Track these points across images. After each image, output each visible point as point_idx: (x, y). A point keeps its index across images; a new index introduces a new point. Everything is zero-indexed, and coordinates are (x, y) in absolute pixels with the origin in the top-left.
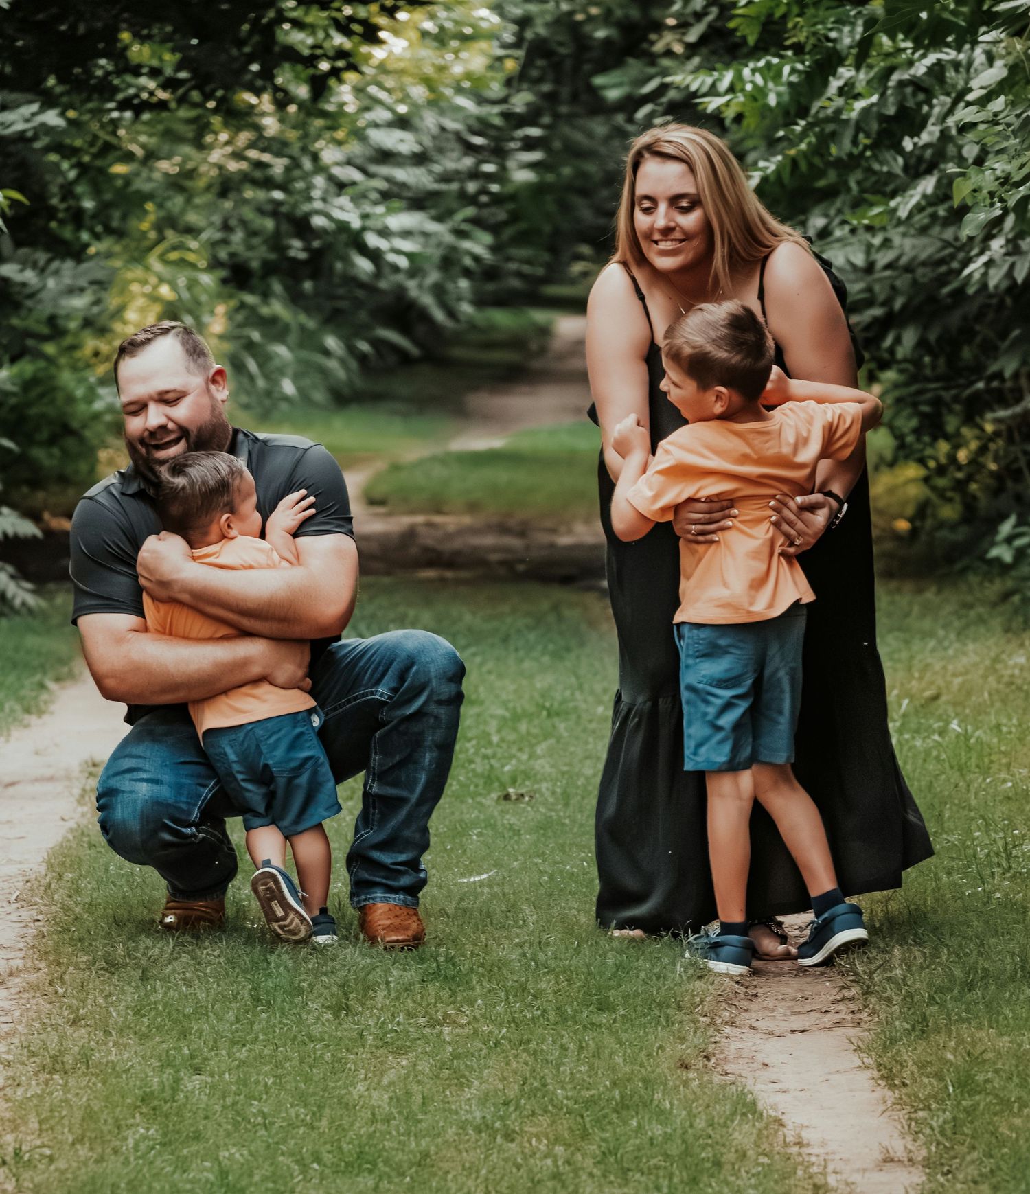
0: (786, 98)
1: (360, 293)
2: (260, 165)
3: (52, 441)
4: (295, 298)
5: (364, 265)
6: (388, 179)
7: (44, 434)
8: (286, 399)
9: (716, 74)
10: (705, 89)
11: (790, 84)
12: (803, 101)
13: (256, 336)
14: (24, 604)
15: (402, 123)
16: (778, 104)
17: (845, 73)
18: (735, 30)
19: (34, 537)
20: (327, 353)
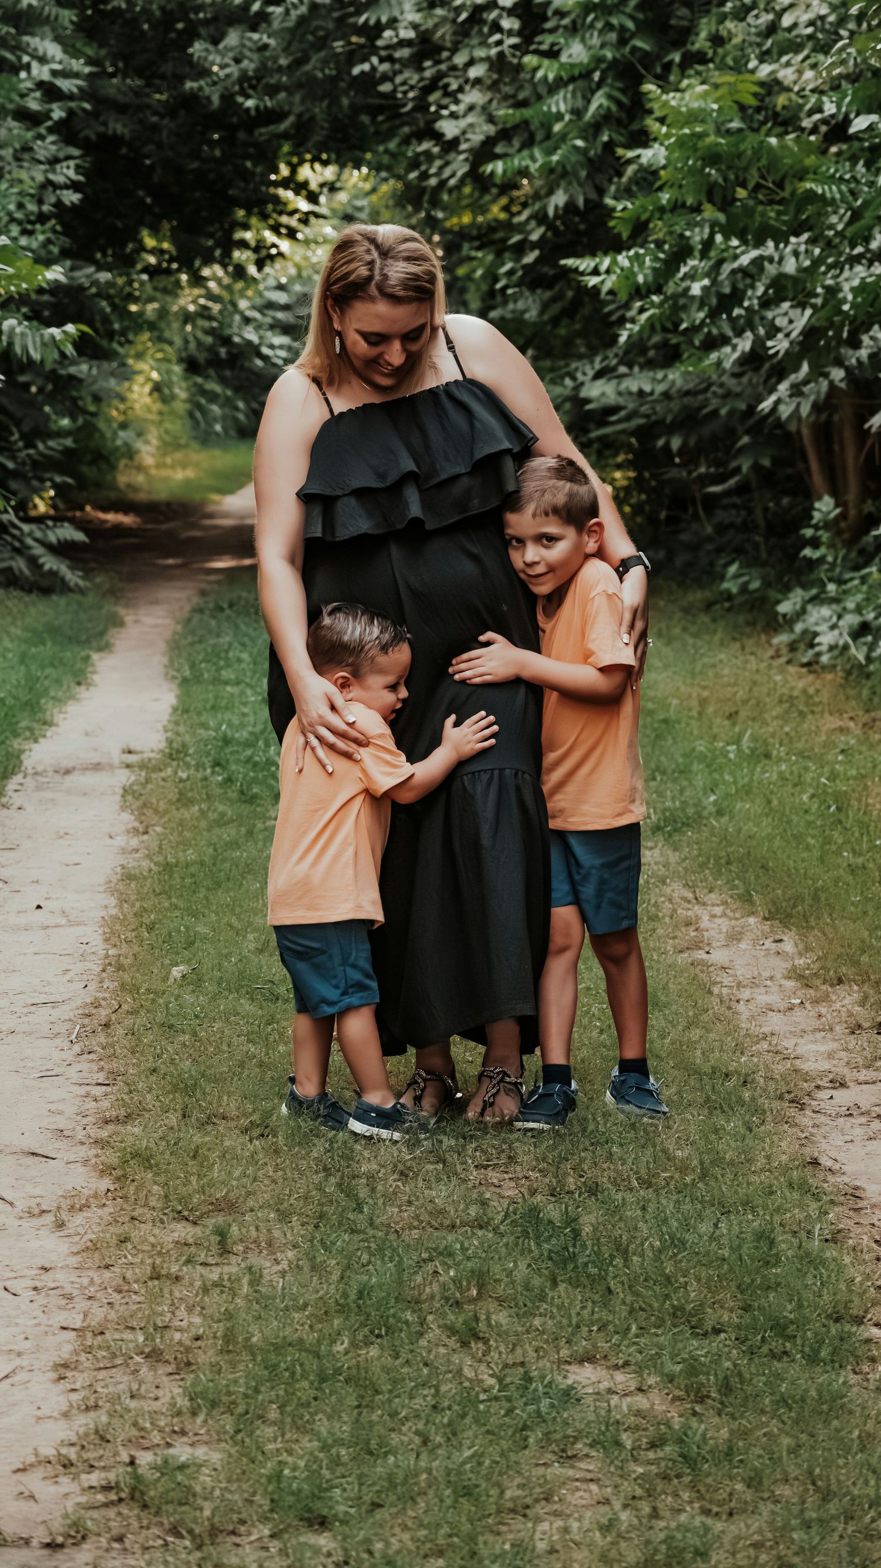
0: (650, 278)
1: (253, 377)
2: (205, 308)
3: (92, 463)
4: (223, 381)
5: (259, 363)
6: (273, 318)
7: (88, 458)
8: (217, 434)
9: (597, 260)
10: (589, 270)
11: (654, 269)
12: (661, 281)
13: (203, 401)
14: (76, 585)
15: (281, 287)
16: (645, 282)
17: (692, 263)
18: (613, 228)
19: (84, 543)
20: (237, 409)
